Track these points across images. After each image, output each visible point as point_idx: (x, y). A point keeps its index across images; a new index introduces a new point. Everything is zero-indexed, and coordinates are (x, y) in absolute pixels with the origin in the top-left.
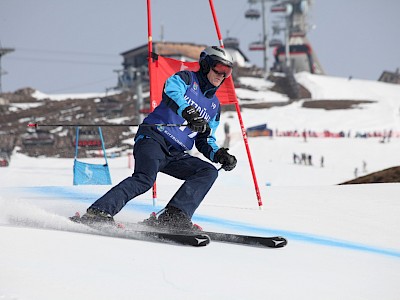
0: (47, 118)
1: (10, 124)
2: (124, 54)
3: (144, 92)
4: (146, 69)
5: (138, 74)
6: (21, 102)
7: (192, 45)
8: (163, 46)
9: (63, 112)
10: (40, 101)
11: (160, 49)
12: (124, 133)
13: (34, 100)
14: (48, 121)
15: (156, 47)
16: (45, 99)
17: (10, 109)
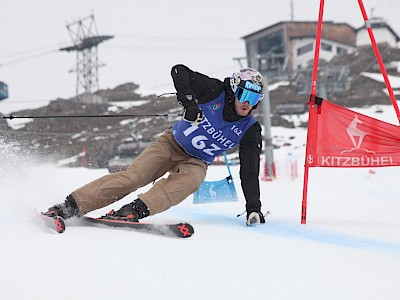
0: (153, 119)
1: (109, 127)
2: (245, 38)
3: (270, 83)
4: (274, 56)
5: (263, 62)
6: (122, 99)
7: (330, 23)
8: (294, 26)
9: (172, 111)
10: (145, 98)
11: (290, 30)
13: (137, 98)
14: (155, 122)
15: (284, 27)
16: (151, 96)
17: (110, 109)
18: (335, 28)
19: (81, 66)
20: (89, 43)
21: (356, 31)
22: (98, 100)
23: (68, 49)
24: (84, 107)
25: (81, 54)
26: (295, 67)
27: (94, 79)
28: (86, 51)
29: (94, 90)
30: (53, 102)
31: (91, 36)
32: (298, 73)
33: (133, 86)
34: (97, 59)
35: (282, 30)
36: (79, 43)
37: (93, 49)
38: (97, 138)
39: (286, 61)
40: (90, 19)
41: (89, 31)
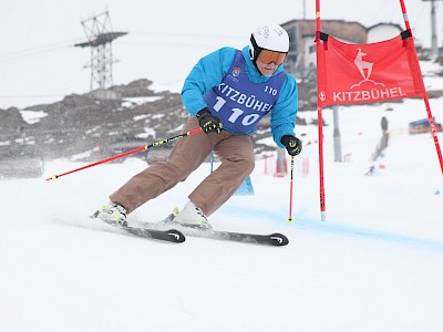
0: (167, 115)
6: (135, 95)
7: (341, 22)
8: (306, 24)
10: (158, 95)
11: (302, 28)
12: (259, 132)
13: (151, 94)
14: (168, 118)
15: (296, 25)
16: (164, 92)
17: (124, 104)
18: (346, 26)
19: (95, 62)
20: (103, 39)
21: (368, 30)
22: (112, 96)
23: (83, 45)
24: (98, 102)
25: (95, 50)
26: (307, 65)
27: (108, 75)
28: (100, 47)
29: (108, 85)
30: (67, 97)
31: (105, 32)
32: (311, 71)
33: (147, 82)
34: (111, 55)
35: (294, 29)
36: (93, 39)
37: (108, 45)
38: (111, 134)
39: (299, 58)
40: (105, 16)
41: (104, 27)
